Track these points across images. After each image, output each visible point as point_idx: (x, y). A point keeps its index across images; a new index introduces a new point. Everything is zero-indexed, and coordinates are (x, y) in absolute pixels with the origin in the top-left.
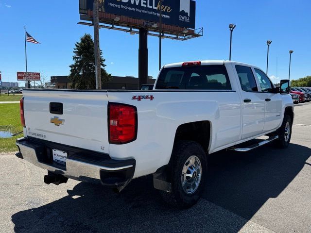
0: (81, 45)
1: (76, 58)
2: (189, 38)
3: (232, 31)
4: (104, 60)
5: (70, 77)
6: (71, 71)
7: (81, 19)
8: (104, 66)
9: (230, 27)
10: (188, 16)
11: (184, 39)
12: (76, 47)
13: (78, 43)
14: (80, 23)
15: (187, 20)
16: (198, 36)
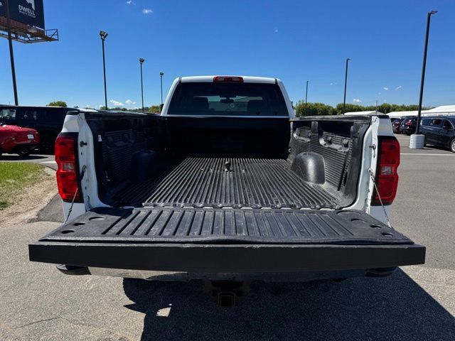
2: (38, 41)
3: (103, 40)
9: (101, 35)
10: (32, 9)
11: (28, 42)
15: (32, 14)
16: (50, 39)
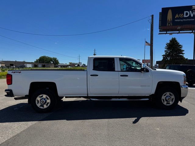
0: (169, 44)
1: (166, 51)
4: (184, 51)
5: (162, 61)
6: (163, 58)
7: (160, 32)
8: (183, 54)
12: (166, 46)
13: (167, 43)
14: (159, 34)
